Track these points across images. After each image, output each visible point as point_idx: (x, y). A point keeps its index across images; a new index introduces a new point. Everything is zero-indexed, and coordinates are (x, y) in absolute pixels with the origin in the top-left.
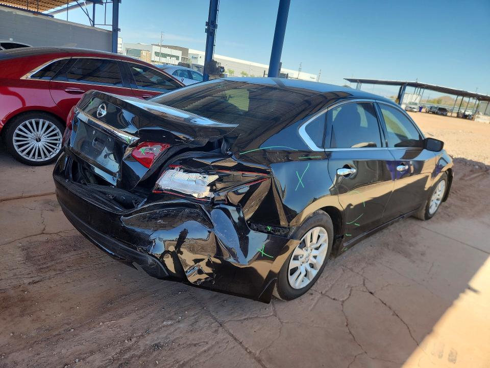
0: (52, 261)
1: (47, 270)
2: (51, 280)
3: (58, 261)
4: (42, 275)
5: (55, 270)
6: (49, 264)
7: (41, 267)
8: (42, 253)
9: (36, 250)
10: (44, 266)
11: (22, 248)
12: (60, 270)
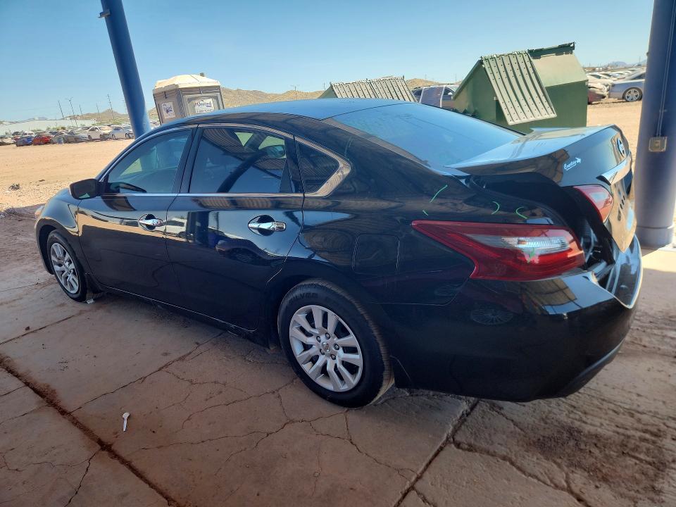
0: (629, 437)
1: (649, 428)
2: (656, 410)
3: (621, 431)
4: (662, 425)
5: (639, 421)
6: (638, 434)
7: (653, 438)
8: (631, 461)
9: (637, 476)
10: (647, 436)
11: (657, 497)
12: (632, 415)
